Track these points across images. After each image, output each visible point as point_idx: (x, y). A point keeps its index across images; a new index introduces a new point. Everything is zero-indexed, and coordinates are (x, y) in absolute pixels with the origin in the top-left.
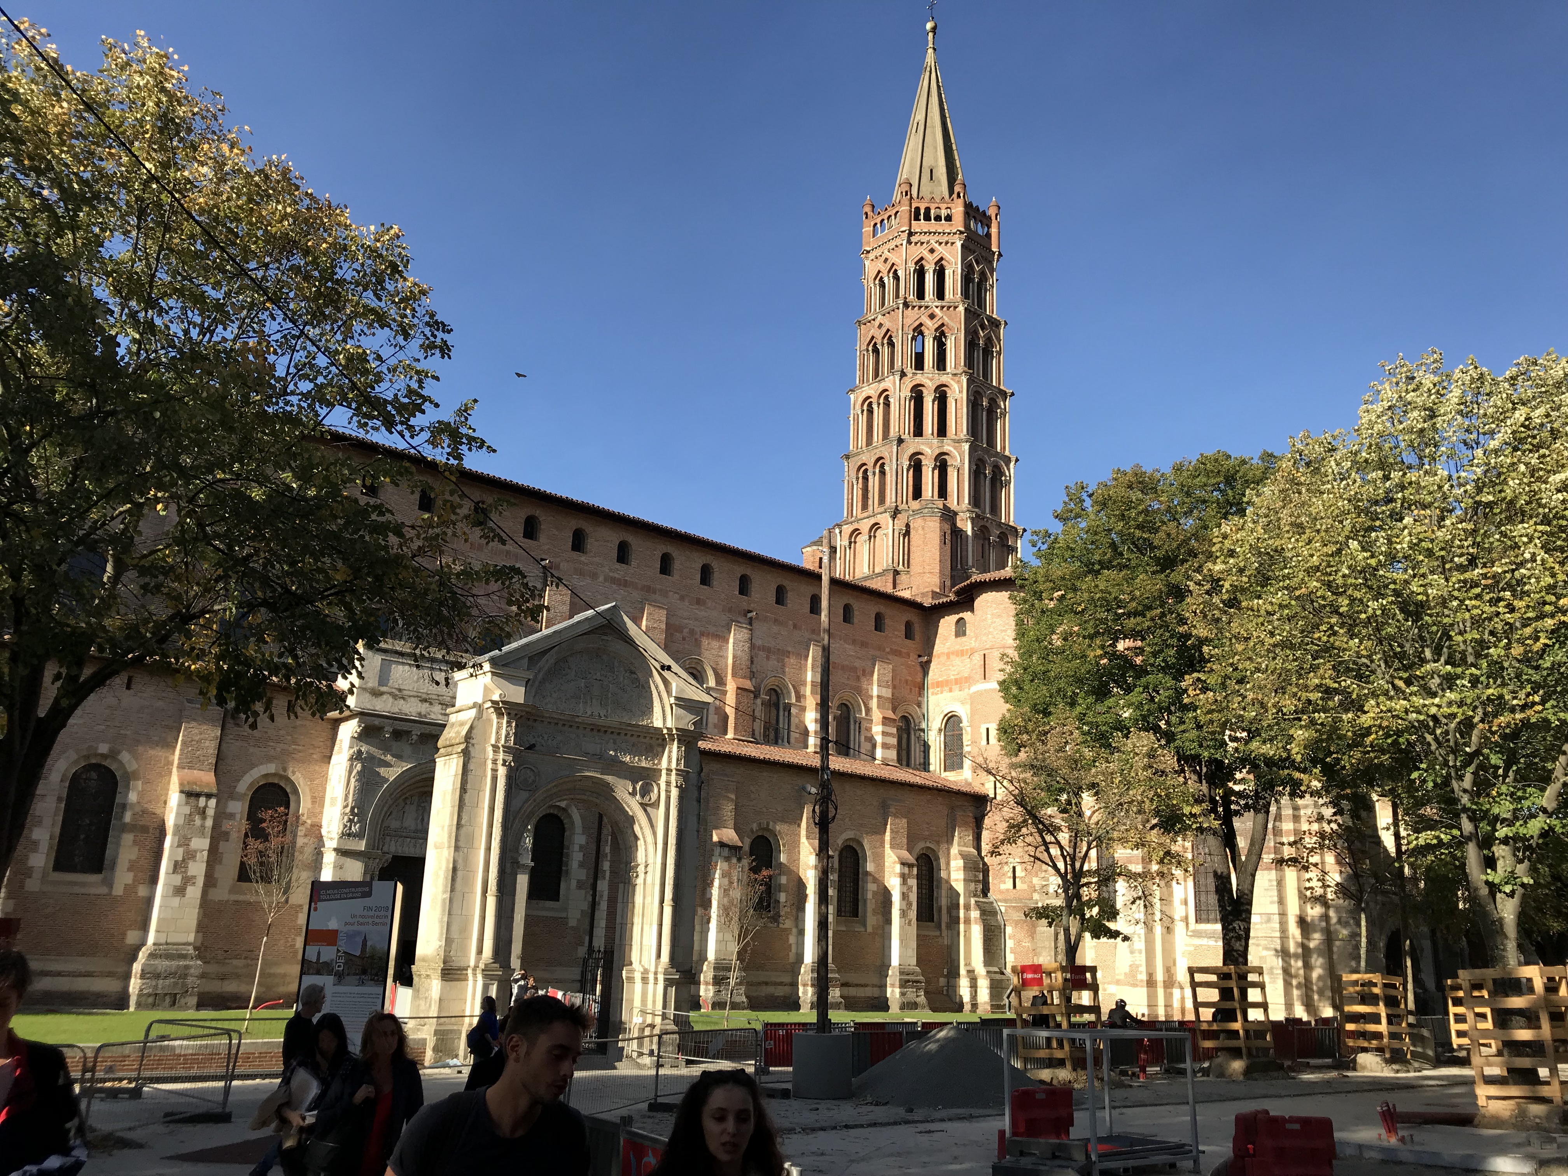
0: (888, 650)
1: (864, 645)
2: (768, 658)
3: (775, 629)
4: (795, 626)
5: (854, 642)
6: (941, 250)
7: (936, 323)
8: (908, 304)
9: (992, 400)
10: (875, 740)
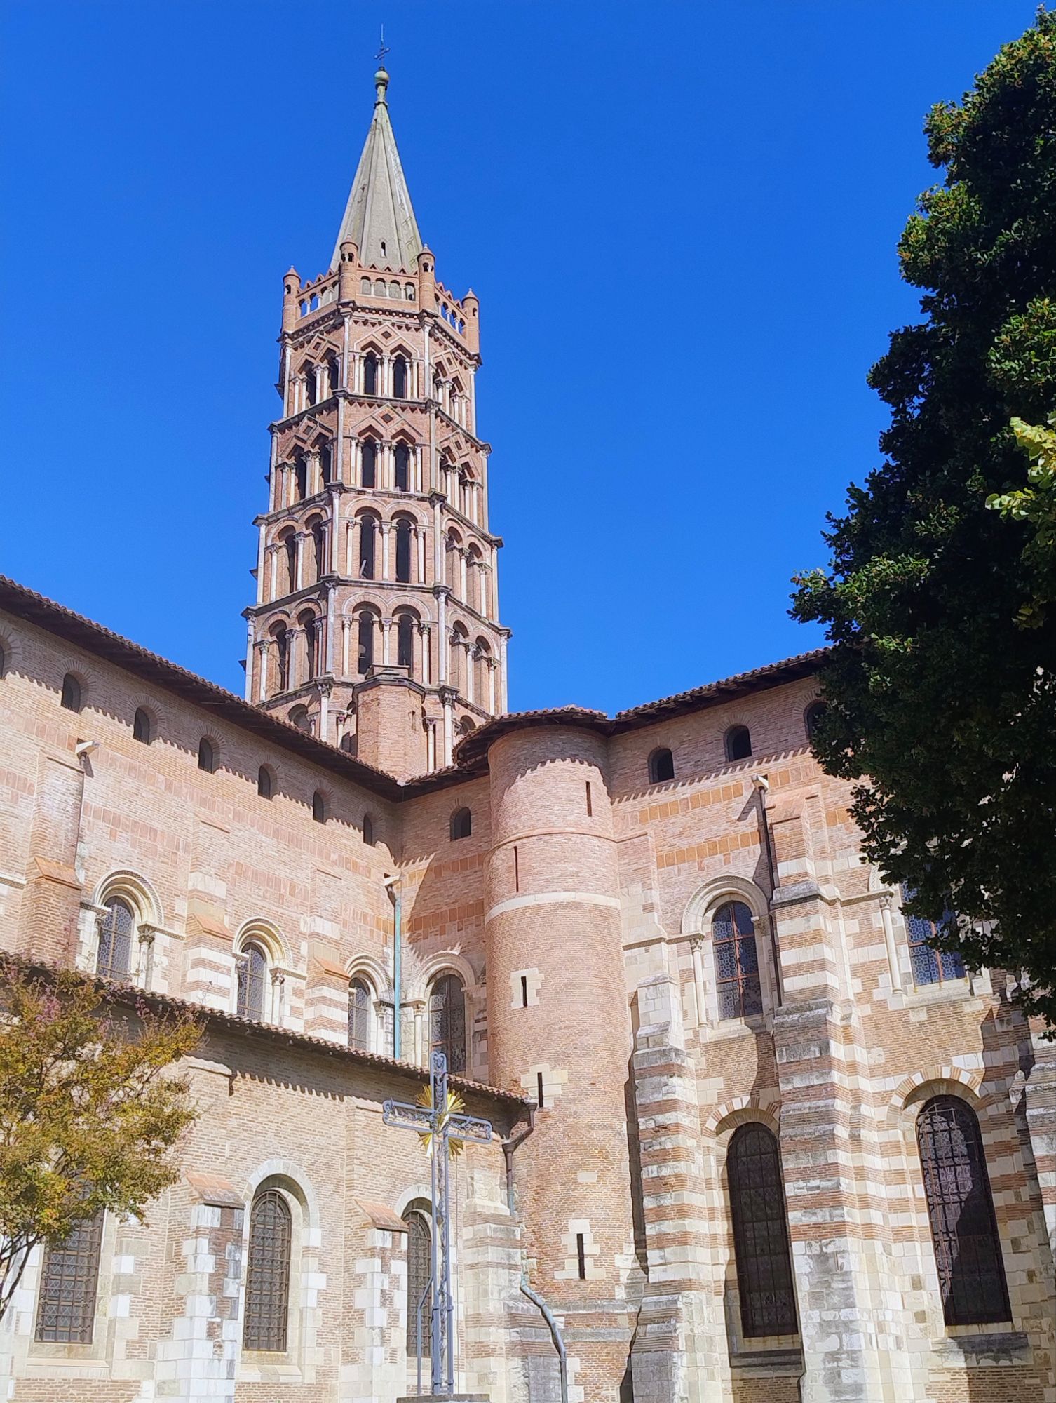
0: (334, 857)
1: (292, 841)
2: (113, 835)
3: (130, 784)
4: (169, 786)
5: (276, 834)
6: (399, 337)
7: (393, 427)
8: (351, 399)
9: (472, 545)
10: (309, 1014)
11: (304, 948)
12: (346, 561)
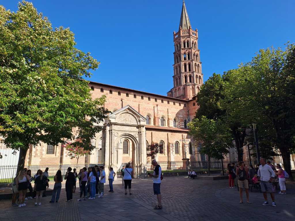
2: (161, 112)
3: (162, 107)
4: (165, 106)
6: (187, 39)
7: (187, 52)
8: (182, 49)
9: (198, 64)
10: (180, 124)
11: (179, 119)
12: (183, 70)
